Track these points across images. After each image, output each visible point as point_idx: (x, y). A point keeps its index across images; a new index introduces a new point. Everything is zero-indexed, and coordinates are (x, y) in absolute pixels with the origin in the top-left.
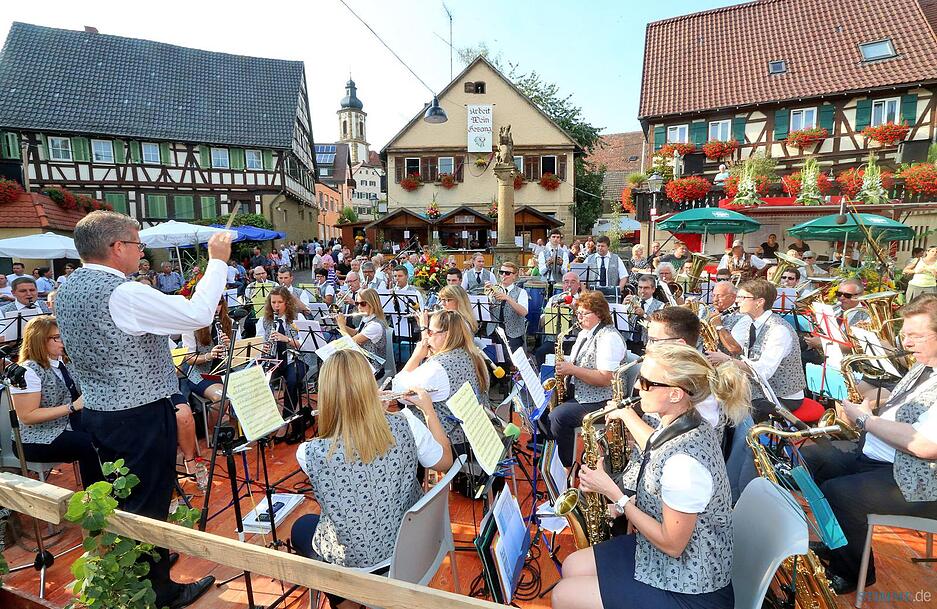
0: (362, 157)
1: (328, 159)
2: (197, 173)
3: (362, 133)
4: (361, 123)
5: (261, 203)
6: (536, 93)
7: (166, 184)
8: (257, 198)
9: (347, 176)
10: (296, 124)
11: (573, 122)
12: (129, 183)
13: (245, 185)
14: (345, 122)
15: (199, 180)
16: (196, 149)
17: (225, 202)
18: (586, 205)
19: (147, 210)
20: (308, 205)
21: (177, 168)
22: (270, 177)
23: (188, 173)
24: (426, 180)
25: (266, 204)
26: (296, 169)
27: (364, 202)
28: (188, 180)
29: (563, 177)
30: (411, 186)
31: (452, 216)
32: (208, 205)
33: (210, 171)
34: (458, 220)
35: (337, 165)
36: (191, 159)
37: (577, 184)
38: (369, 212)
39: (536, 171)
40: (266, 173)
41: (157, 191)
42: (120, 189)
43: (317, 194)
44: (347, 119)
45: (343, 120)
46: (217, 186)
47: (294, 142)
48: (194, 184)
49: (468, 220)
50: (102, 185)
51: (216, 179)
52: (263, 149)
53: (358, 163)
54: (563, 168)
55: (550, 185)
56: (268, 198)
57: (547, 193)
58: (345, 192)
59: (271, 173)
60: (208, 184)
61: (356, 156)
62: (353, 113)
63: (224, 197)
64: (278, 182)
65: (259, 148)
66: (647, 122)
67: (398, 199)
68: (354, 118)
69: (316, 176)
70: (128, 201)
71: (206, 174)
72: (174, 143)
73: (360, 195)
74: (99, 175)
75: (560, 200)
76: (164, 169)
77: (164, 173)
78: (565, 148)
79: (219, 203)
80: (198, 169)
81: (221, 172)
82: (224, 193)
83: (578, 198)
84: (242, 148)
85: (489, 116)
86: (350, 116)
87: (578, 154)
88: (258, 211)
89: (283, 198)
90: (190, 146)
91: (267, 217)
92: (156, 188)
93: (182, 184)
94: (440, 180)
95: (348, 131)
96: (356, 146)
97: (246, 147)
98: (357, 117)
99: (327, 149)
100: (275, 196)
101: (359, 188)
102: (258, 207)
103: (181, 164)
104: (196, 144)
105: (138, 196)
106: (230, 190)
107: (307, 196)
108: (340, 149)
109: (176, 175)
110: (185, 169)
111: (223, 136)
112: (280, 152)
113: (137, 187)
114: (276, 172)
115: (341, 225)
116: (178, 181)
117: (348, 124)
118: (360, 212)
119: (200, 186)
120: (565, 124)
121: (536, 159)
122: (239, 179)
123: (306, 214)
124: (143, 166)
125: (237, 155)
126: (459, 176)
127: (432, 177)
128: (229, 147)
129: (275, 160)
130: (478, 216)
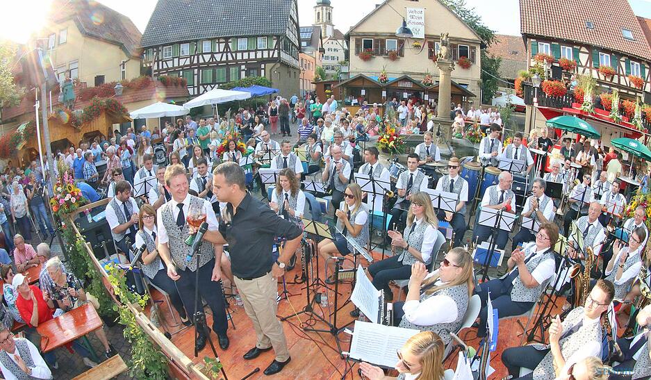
0: (329, 33)
1: (308, 36)
2: (229, 54)
3: (329, 19)
4: (329, 13)
5: (264, 69)
6: (452, 4)
7: (213, 63)
8: (263, 66)
9: (319, 46)
10: (289, 19)
11: (477, 24)
12: (195, 65)
13: (256, 59)
14: (319, 13)
15: (230, 58)
16: (230, 40)
17: (244, 70)
18: (489, 82)
19: (202, 79)
20: (294, 68)
21: (219, 52)
22: (271, 53)
23: (225, 54)
24: (377, 54)
25: (268, 69)
26: (287, 46)
27: (329, 62)
28: (224, 59)
29: (473, 60)
30: (366, 58)
31: (396, 82)
32: (234, 72)
33: (237, 52)
34: (401, 85)
35: (313, 39)
36: (227, 46)
37: (483, 67)
38: (333, 69)
39: (455, 54)
40: (269, 50)
41: (208, 67)
42: (191, 68)
43: (300, 59)
44: (320, 11)
45: (317, 12)
46: (239, 61)
47: (288, 29)
48: (227, 60)
49: (408, 85)
50: (183, 68)
51: (239, 56)
52: (268, 36)
53: (326, 37)
54: (473, 55)
55: (465, 66)
56: (269, 66)
57: (463, 70)
58: (317, 58)
59: (272, 50)
60: (235, 60)
61: (325, 32)
62: (324, 8)
63: (243, 67)
64: (276, 55)
65: (266, 36)
66: (526, 36)
67: (357, 66)
68: (324, 10)
69: (300, 49)
70: (194, 75)
71: (234, 55)
72: (219, 39)
73: (327, 58)
74: (182, 62)
75: (471, 77)
76: (212, 54)
77: (213, 57)
78: (474, 42)
79: (240, 71)
80: (230, 52)
81: (243, 52)
82: (243, 64)
83: (484, 77)
84: (256, 37)
85: (423, 15)
86: (322, 9)
87: (483, 46)
88: (263, 75)
89: (278, 65)
90: (227, 39)
91: (268, 78)
92: (207, 66)
93: (221, 62)
94: (387, 54)
95: (321, 18)
96: (325, 27)
97: (258, 36)
98: (326, 9)
99: (307, 30)
100: (273, 64)
101: (327, 53)
102: (263, 71)
103: (221, 50)
104: (230, 38)
105: (199, 71)
106: (246, 62)
107: (294, 62)
108: (316, 30)
109: (218, 57)
110: (223, 53)
111: (246, 32)
112: (278, 37)
113: (199, 66)
114: (275, 49)
115: (316, 82)
116: (219, 60)
117: (321, 14)
118: (327, 69)
119: (230, 61)
120: (472, 25)
121: (455, 46)
122: (252, 55)
123: (292, 74)
124: (202, 54)
125: (253, 40)
126: (400, 53)
127: (381, 51)
128: (248, 37)
129: (275, 42)
130: (414, 83)
